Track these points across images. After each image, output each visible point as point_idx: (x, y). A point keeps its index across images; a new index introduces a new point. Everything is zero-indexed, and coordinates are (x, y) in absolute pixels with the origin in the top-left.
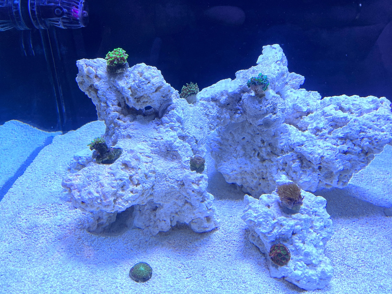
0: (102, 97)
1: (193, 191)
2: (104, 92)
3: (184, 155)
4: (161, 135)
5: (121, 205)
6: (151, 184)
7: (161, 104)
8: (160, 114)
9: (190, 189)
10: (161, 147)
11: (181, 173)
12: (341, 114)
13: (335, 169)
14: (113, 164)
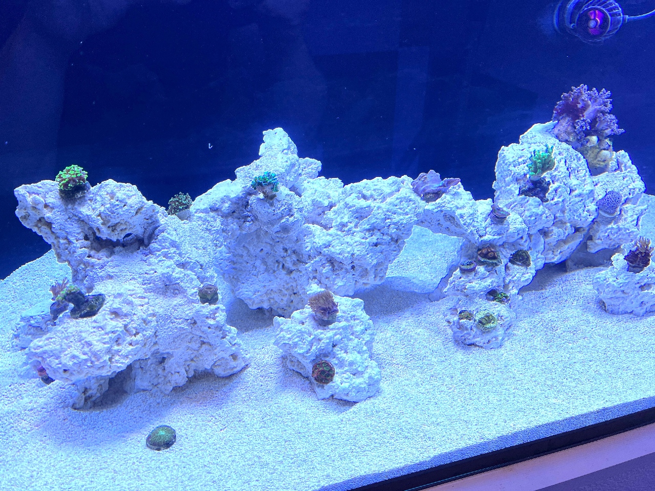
0: (59, 231)
1: (209, 327)
2: (61, 225)
3: (189, 287)
4: (153, 267)
5: (120, 363)
6: (153, 330)
7: (146, 229)
8: (146, 241)
9: (205, 326)
10: (157, 283)
11: (190, 309)
12: (363, 203)
13: (368, 265)
14: (96, 316)
